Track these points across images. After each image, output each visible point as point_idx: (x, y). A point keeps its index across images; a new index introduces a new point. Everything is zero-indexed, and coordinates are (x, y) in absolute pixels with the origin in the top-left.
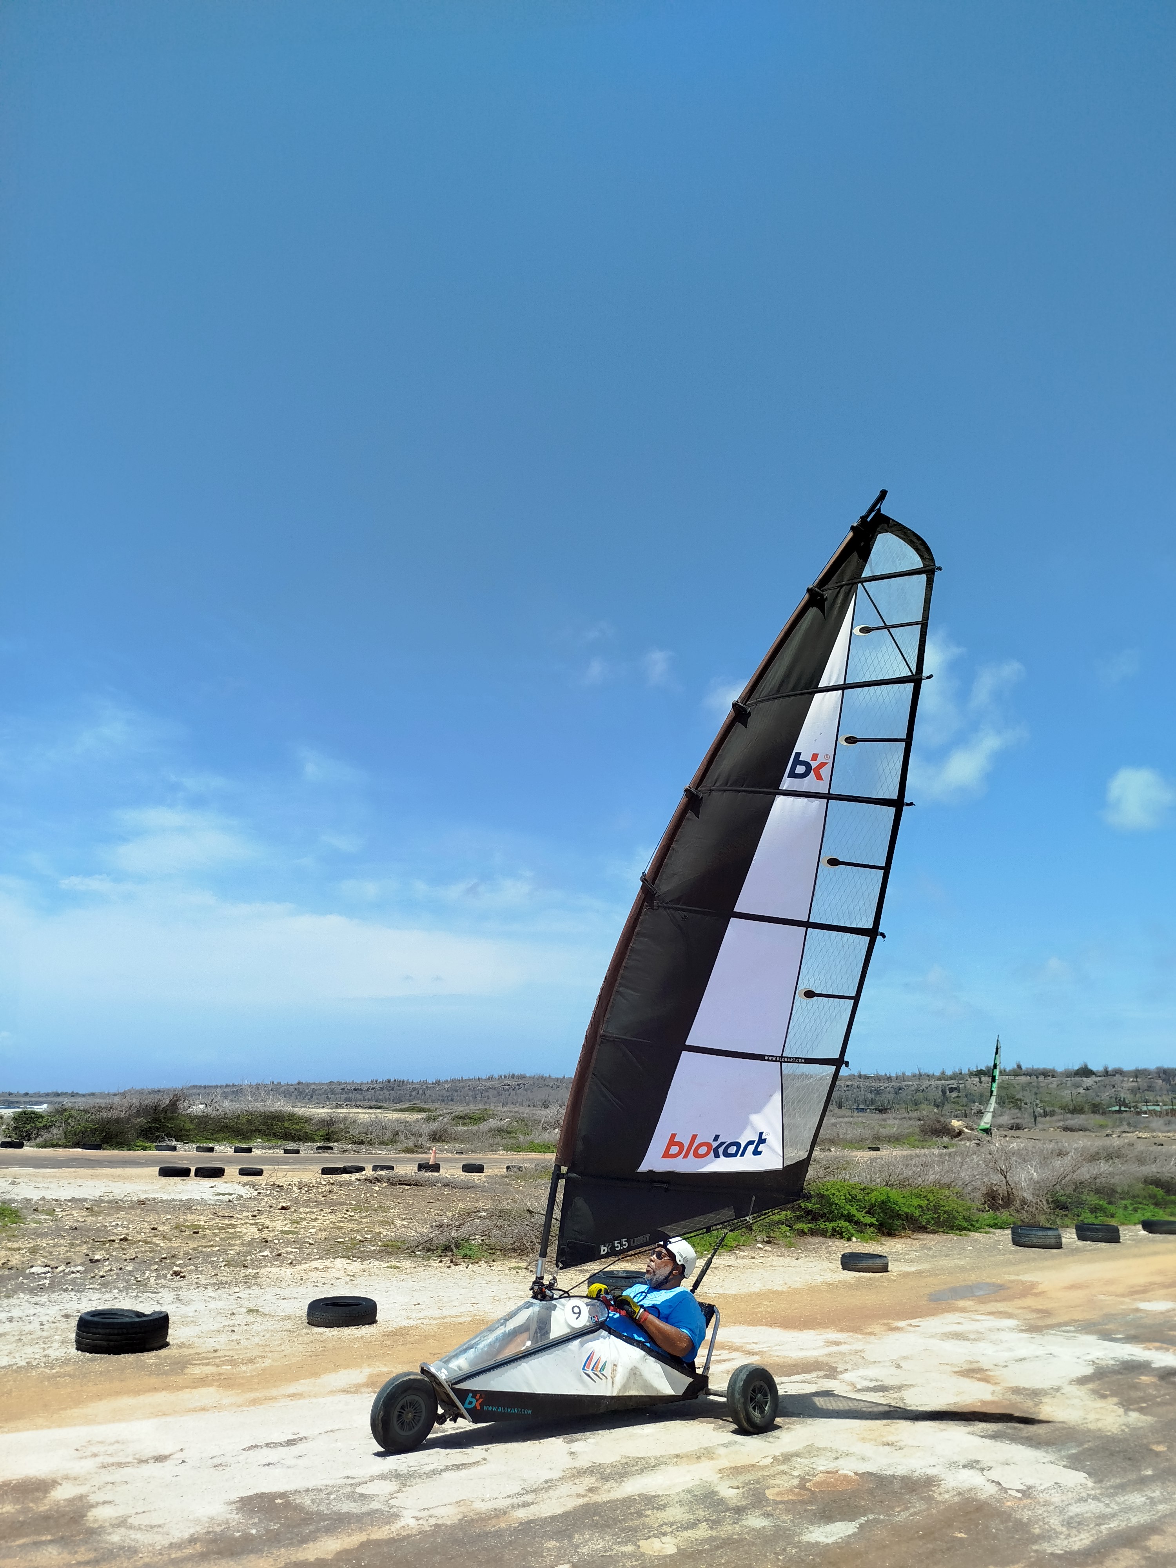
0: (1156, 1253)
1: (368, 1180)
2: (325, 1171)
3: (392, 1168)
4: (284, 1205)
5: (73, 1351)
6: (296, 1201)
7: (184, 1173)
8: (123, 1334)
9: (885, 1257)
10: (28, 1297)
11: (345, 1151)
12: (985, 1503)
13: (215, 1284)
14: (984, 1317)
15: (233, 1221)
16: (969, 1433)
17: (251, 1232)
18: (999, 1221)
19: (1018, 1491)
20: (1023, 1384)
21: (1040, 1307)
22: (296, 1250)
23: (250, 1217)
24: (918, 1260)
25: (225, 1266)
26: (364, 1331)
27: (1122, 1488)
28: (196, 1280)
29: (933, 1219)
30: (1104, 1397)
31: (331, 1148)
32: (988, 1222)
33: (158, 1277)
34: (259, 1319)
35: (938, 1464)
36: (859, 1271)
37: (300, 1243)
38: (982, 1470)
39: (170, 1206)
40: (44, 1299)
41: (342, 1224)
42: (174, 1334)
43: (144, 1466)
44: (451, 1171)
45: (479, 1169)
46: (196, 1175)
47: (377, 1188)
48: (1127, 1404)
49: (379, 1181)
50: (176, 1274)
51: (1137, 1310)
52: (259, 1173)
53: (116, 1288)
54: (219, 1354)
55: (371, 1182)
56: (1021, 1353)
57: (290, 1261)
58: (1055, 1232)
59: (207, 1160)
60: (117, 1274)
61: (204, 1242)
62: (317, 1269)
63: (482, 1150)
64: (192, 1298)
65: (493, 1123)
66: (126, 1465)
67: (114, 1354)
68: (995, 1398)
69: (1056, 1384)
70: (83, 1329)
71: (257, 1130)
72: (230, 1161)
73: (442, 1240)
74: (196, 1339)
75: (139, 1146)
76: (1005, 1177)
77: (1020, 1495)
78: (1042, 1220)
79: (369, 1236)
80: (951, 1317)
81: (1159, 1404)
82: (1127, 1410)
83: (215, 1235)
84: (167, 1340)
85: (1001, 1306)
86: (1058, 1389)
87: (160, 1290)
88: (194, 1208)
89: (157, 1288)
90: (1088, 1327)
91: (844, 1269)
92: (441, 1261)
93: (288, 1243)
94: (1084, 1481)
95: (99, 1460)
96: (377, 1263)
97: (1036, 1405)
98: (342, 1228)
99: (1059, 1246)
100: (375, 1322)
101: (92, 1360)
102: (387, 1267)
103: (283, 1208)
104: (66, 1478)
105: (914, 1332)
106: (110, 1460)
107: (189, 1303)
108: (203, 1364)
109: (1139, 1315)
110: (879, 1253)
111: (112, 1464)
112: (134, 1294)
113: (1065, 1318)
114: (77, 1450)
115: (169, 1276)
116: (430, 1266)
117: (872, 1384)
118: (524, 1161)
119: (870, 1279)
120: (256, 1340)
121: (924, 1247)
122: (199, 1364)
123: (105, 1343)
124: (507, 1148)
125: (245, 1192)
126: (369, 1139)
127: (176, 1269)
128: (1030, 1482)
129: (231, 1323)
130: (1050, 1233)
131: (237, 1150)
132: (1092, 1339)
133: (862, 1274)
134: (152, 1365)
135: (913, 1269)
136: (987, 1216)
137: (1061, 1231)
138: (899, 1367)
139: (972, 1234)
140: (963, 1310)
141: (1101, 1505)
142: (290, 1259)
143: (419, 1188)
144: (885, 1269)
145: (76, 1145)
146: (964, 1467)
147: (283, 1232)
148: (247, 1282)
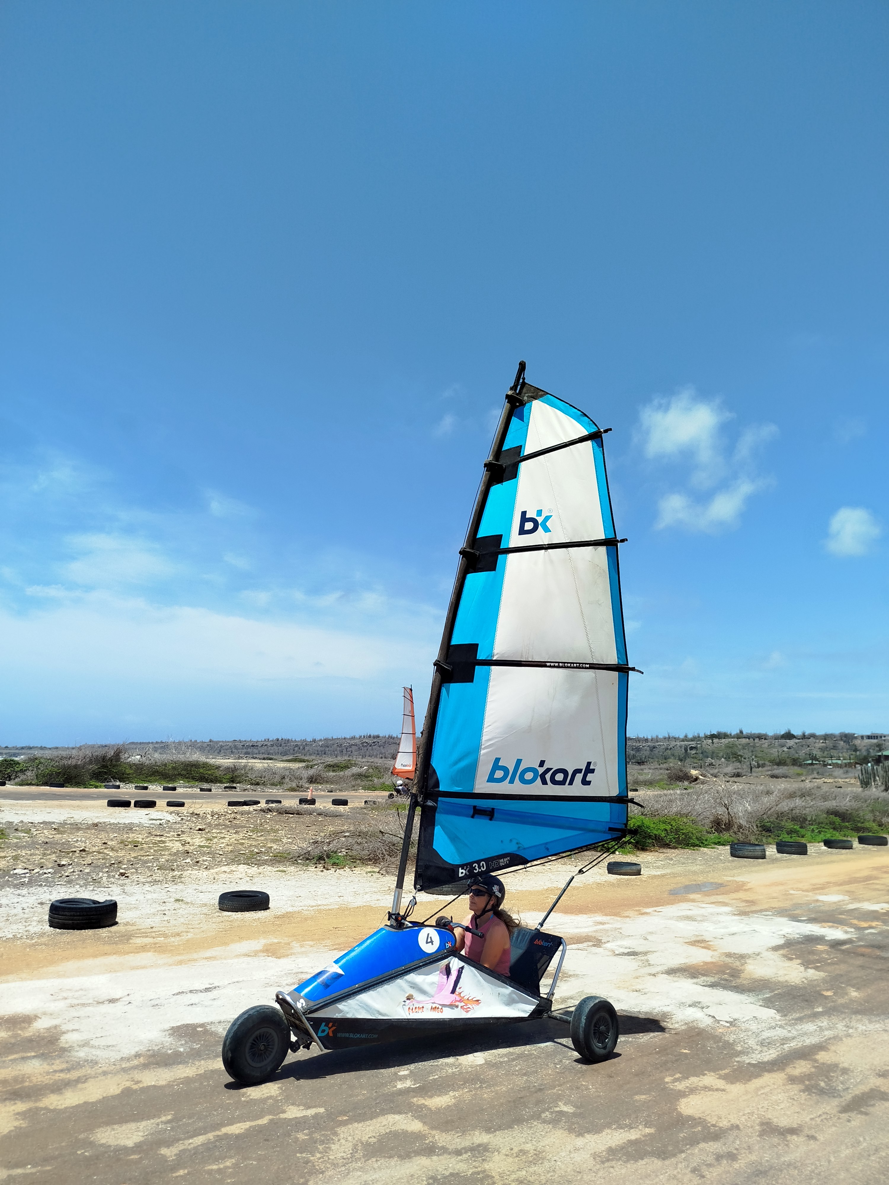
0: (832, 862)
1: (263, 810)
2: (231, 804)
3: (280, 802)
4: (201, 827)
5: (47, 928)
6: (209, 825)
7: (126, 804)
8: (83, 916)
9: (639, 865)
10: (13, 890)
11: (245, 790)
12: (704, 1030)
13: (151, 882)
14: (708, 905)
15: (163, 839)
16: (694, 983)
17: (177, 846)
18: (722, 840)
19: (727, 1022)
20: (733, 950)
21: (748, 899)
22: (210, 859)
23: (176, 836)
24: (663, 867)
25: (158, 869)
26: (261, 914)
27: (800, 1019)
28: (137, 879)
29: (674, 838)
30: (791, 959)
31: (235, 788)
32: (713, 841)
33: (109, 877)
34: (184, 906)
35: (671, 1004)
36: (620, 875)
37: (213, 855)
38: (703, 1008)
39: (116, 828)
40: (24, 891)
41: (243, 841)
42: (121, 916)
43: (101, 1006)
44: (324, 804)
45: (344, 803)
46: (135, 806)
47: (269, 816)
48: (806, 964)
49: (270, 811)
50: (122, 874)
51: (817, 901)
52: (182, 805)
53: (77, 884)
54: (154, 930)
55: (265, 812)
56: (734, 929)
57: (206, 866)
58: (762, 848)
59: (143, 795)
60: (79, 875)
61: (142, 853)
62: (225, 872)
63: (346, 790)
64: (135, 891)
65: (355, 770)
66: (89, 1005)
67: (78, 929)
68: (714, 960)
69: (757, 951)
70: (54, 912)
71: (179, 774)
72: (160, 796)
73: (317, 852)
74: (138, 920)
75: (92, 785)
76: (728, 809)
77: (728, 1025)
78: (752, 839)
79: (263, 850)
80: (684, 905)
81: (829, 964)
82: (807, 968)
83: (150, 848)
84: (117, 920)
85: (720, 898)
86: (758, 955)
87: (110, 886)
88: (134, 829)
89: (108, 885)
90: (782, 912)
91: (609, 873)
92: (316, 867)
93: (204, 854)
94: (774, 1015)
95: (69, 1001)
96: (269, 868)
97: (742, 965)
98: (243, 844)
99: (763, 857)
100: (269, 908)
101: (61, 934)
102: (277, 871)
103: (200, 830)
104: (45, 1014)
105: (658, 915)
106: (76, 1002)
107: (131, 895)
108: (143, 937)
109: (818, 904)
110: (634, 862)
111: (78, 1005)
112: (91, 889)
113: (766, 906)
114: (52, 995)
115: (117, 876)
116: (308, 871)
117: (626, 951)
118: (378, 797)
119: (628, 880)
120: (182, 920)
121: (667, 858)
122: (141, 937)
123: (70, 922)
124: (365, 788)
125: (172, 818)
126: (263, 782)
127: (122, 871)
128: (736, 1016)
129: (163, 908)
130: (758, 848)
131: (165, 789)
132: (784, 920)
133: (622, 876)
134: (105, 937)
135: (659, 873)
136: (713, 836)
137: (765, 847)
138: (646, 939)
139: (702, 849)
140: (693, 901)
141: (785, 1031)
142: (205, 865)
143: (300, 816)
144: (638, 873)
145: (45, 784)
146: (690, 1006)
147: (200, 846)
148: (174, 880)
